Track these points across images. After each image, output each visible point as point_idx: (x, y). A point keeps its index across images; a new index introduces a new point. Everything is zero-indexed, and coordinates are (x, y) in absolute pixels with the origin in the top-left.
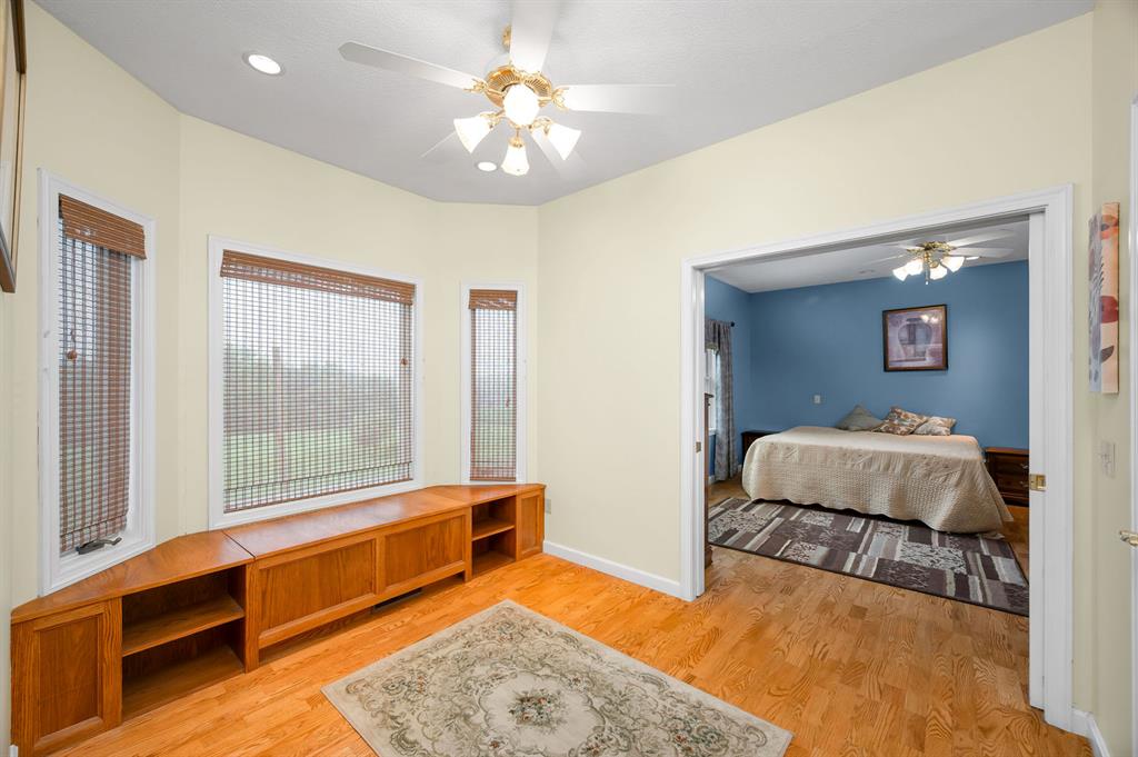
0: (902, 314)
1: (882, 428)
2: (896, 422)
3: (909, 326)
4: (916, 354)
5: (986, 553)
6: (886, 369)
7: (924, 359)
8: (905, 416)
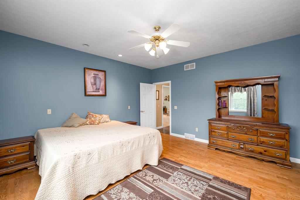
0: (92, 71)
1: (88, 123)
2: (93, 119)
3: (94, 77)
4: (96, 89)
5: (180, 168)
6: (86, 95)
7: (99, 92)
8: (95, 116)
